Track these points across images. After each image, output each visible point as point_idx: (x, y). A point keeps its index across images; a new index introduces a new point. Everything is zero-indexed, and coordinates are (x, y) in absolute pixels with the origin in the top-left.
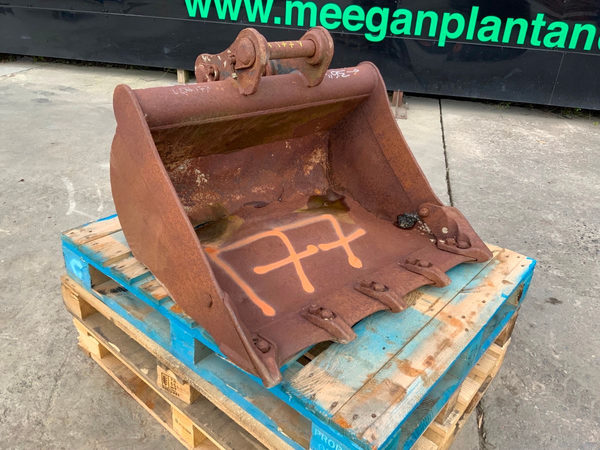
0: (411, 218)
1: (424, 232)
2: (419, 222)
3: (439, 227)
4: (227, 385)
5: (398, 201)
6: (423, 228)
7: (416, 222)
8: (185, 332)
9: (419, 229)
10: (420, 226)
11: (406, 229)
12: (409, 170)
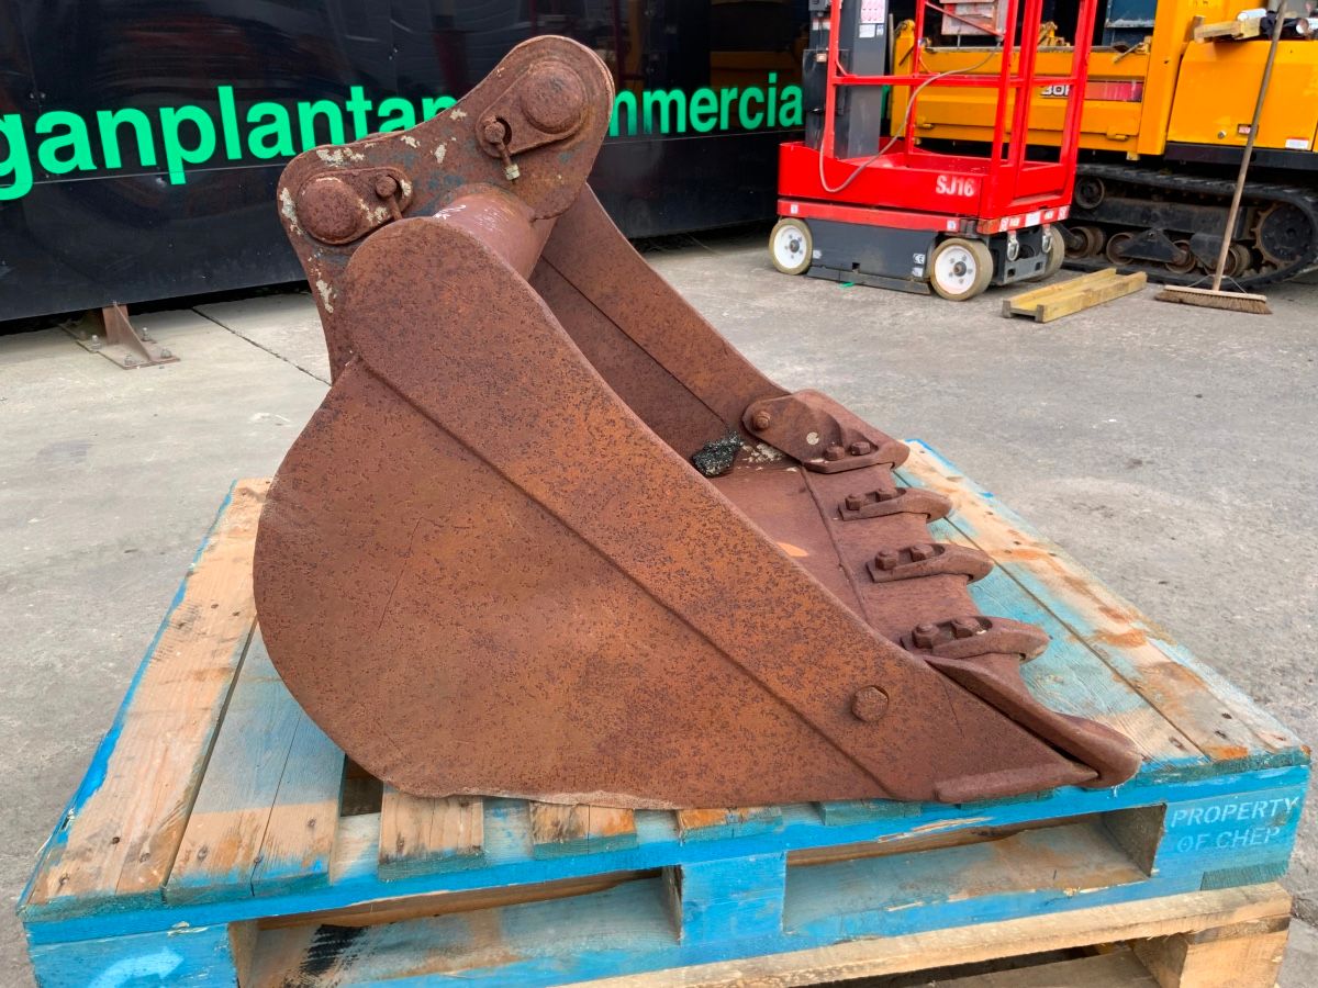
0: (724, 448)
1: (760, 464)
2: (745, 448)
3: (797, 438)
4: (891, 910)
5: (683, 427)
6: (755, 458)
7: (737, 451)
8: (752, 859)
9: (747, 463)
10: (748, 454)
11: (722, 474)
12: (699, 350)
